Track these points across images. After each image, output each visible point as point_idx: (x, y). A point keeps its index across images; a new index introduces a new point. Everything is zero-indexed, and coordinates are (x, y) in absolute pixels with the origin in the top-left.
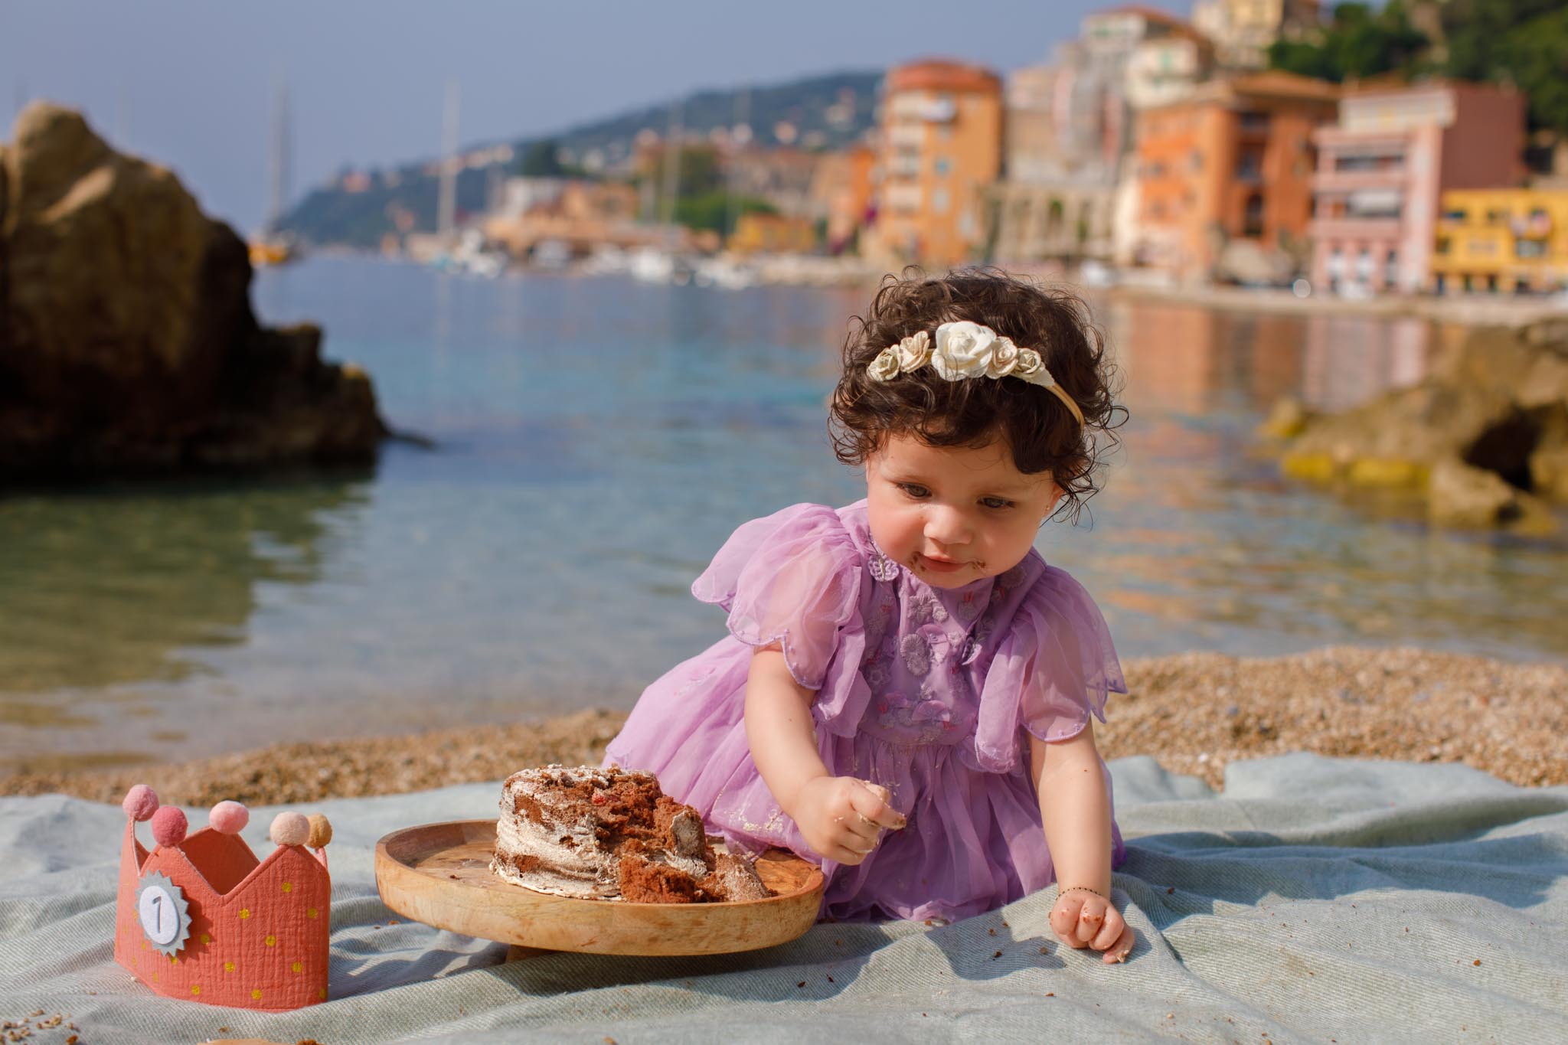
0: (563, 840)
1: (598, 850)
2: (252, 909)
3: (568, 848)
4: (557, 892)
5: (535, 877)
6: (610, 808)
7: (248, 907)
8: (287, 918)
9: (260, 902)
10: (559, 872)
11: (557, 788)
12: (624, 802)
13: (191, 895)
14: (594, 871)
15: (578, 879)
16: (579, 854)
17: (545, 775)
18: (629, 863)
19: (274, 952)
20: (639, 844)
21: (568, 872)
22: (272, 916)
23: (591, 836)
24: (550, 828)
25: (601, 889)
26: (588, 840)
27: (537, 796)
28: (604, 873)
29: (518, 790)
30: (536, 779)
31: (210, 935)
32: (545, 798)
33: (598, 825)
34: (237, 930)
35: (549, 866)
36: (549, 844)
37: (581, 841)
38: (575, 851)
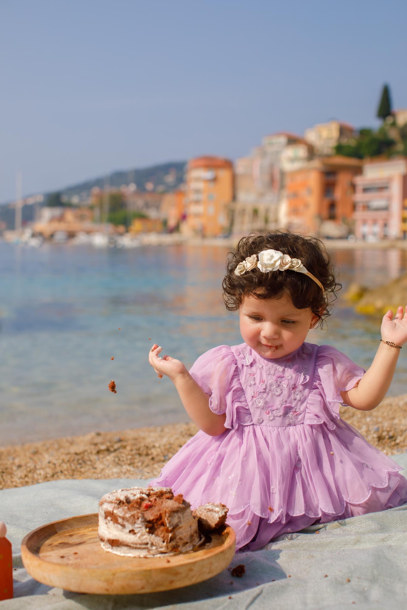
0: (130, 532)
1: (148, 534)
3: (133, 534)
4: (130, 555)
5: (119, 549)
10: (130, 546)
11: (124, 505)
14: (147, 544)
15: (139, 548)
23: (144, 528)
24: (123, 526)
25: (152, 552)
28: (152, 545)
33: (146, 522)
35: (125, 544)
36: (124, 533)
37: (139, 531)
38: (136, 536)
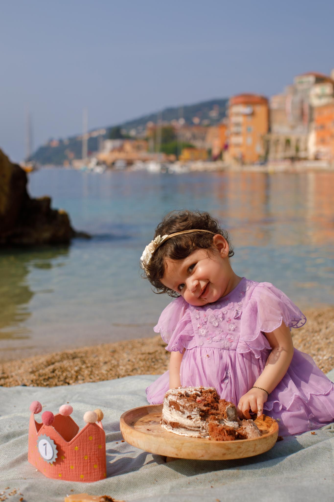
0: (188, 417)
1: (201, 420)
2: (79, 446)
3: (190, 419)
4: (186, 435)
5: (178, 430)
6: (203, 404)
7: (77, 446)
8: (91, 449)
9: (81, 444)
10: (187, 428)
11: (184, 398)
12: (208, 401)
13: (57, 442)
14: (199, 427)
15: (193, 430)
16: (194, 422)
17: (180, 393)
18: (212, 425)
19: (88, 461)
20: (215, 417)
21: (190, 428)
22: (86, 449)
23: (198, 415)
24: (183, 413)
25: (202, 434)
26: (197, 417)
27: (178, 401)
28: (203, 428)
29: (170, 399)
30: (176, 394)
31: (64, 456)
32: (181, 402)
33: (200, 411)
34: (74, 454)
35: (183, 426)
36: (183, 418)
37: (195, 417)
38: (192, 421)
